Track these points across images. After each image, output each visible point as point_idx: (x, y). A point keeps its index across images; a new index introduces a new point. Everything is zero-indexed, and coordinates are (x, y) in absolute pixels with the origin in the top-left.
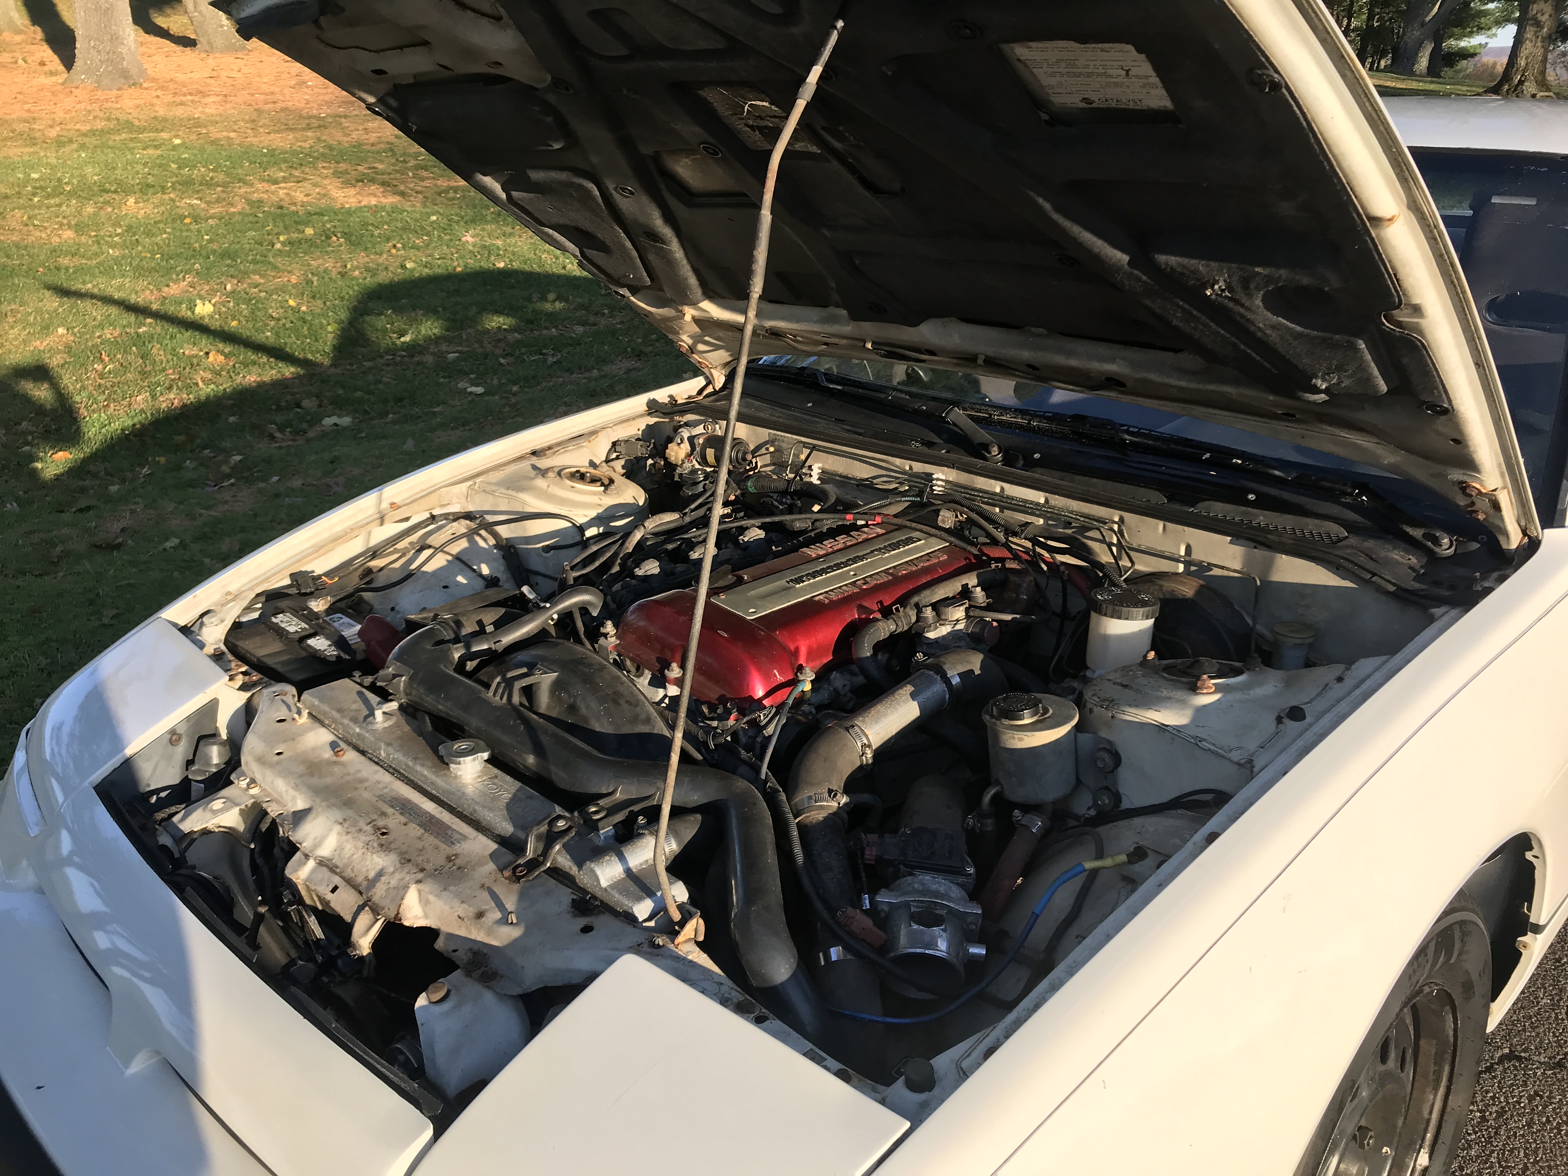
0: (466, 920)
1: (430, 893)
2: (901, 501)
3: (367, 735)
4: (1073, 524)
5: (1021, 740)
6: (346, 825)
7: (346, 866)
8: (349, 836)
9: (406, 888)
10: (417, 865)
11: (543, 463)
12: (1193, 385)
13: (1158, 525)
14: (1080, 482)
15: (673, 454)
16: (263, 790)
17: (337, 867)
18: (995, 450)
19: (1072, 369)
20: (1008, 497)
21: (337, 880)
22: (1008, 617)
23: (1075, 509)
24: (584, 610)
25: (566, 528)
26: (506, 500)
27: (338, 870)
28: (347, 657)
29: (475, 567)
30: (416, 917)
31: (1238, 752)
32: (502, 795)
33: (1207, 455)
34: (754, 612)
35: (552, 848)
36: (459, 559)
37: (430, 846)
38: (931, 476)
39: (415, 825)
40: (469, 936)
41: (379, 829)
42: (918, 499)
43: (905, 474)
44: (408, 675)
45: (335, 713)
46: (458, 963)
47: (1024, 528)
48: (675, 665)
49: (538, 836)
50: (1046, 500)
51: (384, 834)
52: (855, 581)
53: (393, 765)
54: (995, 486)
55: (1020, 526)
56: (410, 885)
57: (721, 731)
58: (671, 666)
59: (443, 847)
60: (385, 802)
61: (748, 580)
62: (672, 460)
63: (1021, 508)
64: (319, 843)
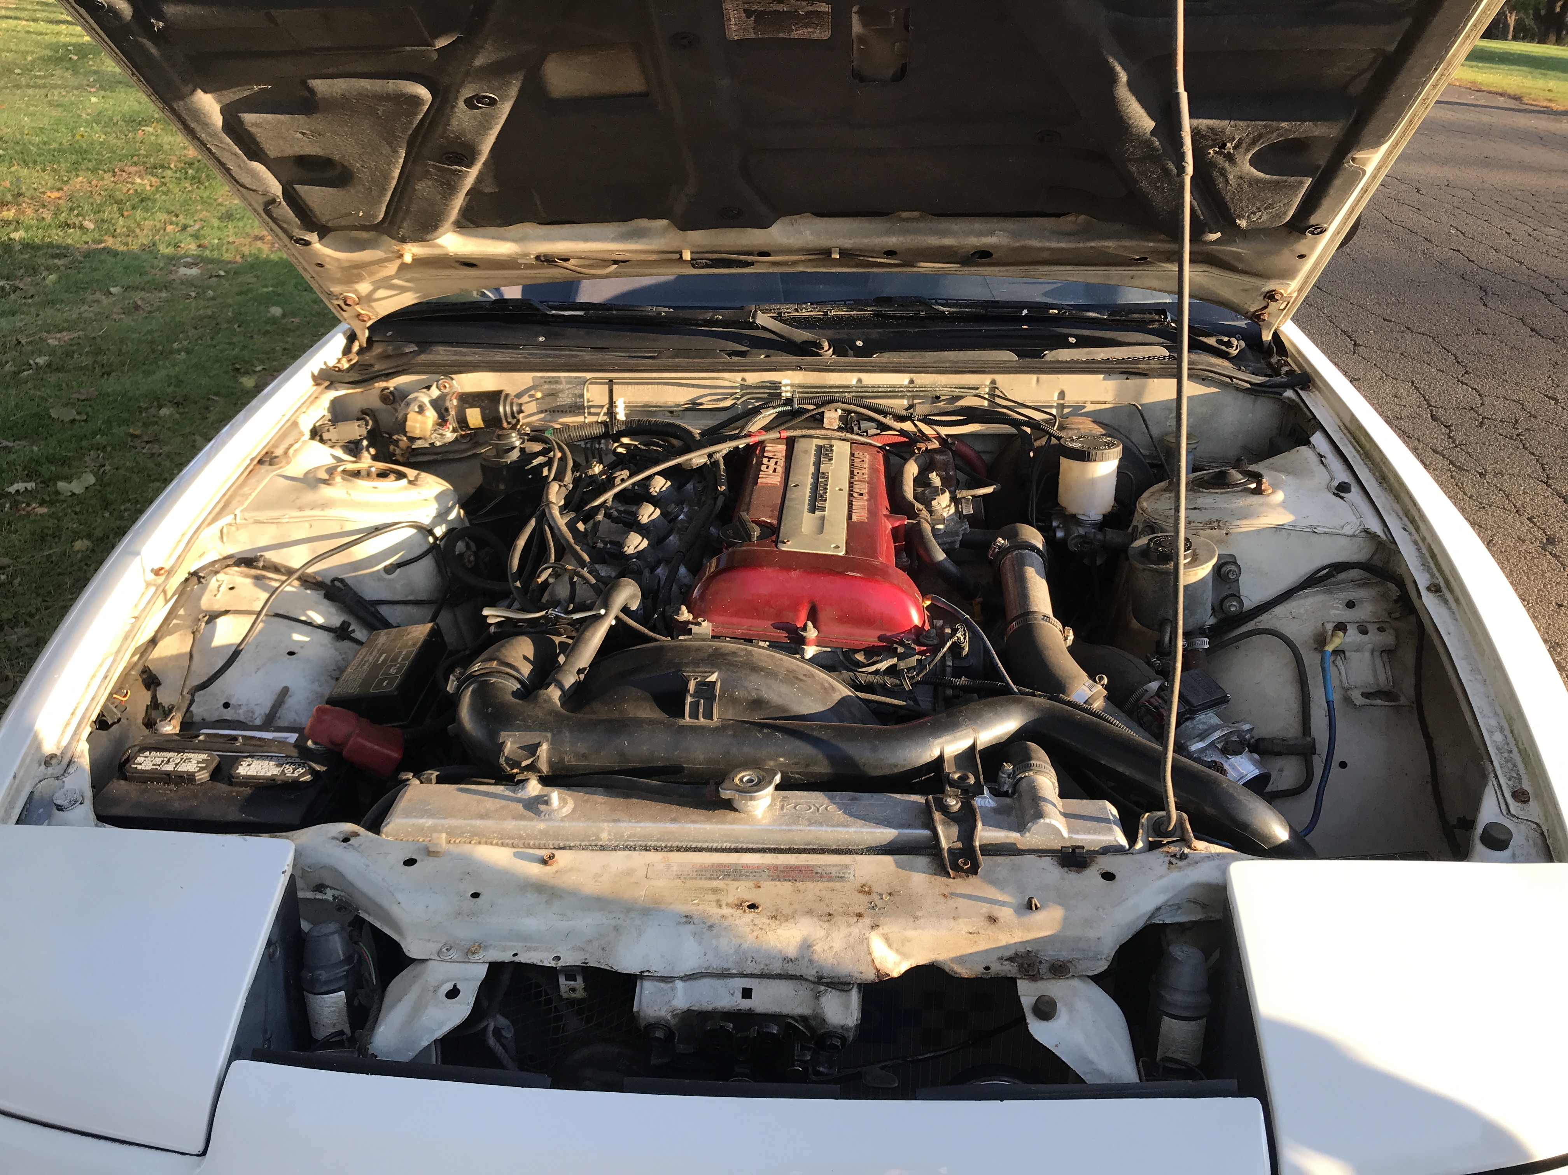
0: (976, 931)
4: (942, 398)
7: (740, 962)
8: (716, 929)
9: (864, 940)
10: (846, 914)
11: (289, 470)
13: (1030, 379)
14: (930, 356)
15: (418, 425)
17: (727, 969)
18: (826, 345)
20: (870, 387)
21: (740, 982)
25: (410, 537)
27: (734, 972)
30: (897, 964)
31: (1349, 526)
32: (826, 808)
33: (1025, 312)
34: (837, 547)
35: (974, 827)
36: (277, 615)
37: (824, 892)
38: (780, 383)
39: (769, 883)
40: (994, 946)
41: (739, 906)
42: (789, 408)
43: (736, 388)
44: (547, 741)
45: (478, 822)
46: (1009, 975)
47: (911, 411)
48: (810, 624)
49: (944, 823)
50: (912, 382)
51: (753, 906)
52: (850, 495)
53: (631, 844)
54: (851, 379)
55: (907, 409)
56: (867, 935)
57: (909, 669)
58: (805, 625)
59: (837, 885)
60: (696, 879)
61: (775, 522)
62: (417, 433)
63: (890, 394)
64: (673, 959)
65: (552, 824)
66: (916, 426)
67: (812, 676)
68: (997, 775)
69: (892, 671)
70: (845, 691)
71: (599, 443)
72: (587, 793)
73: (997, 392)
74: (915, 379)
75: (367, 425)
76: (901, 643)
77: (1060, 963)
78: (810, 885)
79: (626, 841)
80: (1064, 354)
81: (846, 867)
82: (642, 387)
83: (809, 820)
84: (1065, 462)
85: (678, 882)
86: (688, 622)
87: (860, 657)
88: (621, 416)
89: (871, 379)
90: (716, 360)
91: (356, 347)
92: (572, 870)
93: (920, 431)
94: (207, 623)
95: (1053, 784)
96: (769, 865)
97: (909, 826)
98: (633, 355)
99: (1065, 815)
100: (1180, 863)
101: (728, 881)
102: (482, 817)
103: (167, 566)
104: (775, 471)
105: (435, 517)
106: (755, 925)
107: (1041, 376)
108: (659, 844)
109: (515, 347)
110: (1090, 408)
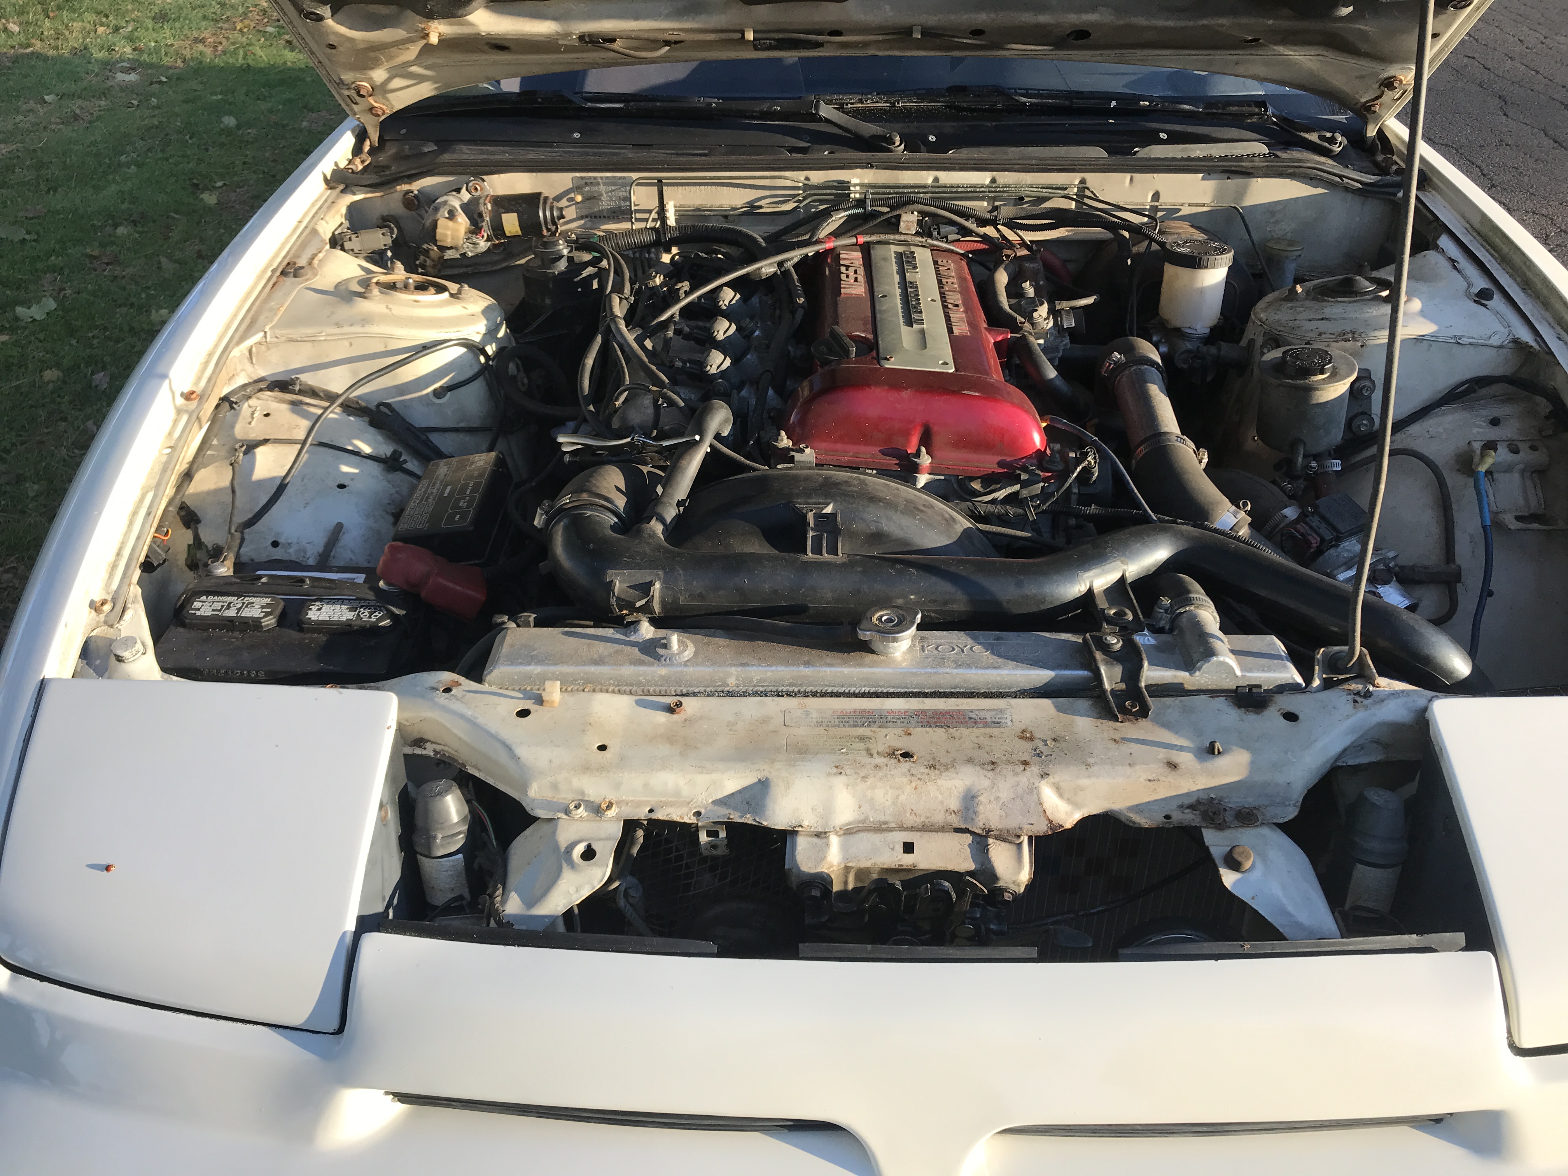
0: (1162, 778)
1: (1078, 778)
4: (1026, 199)
6: (849, 771)
7: (899, 815)
8: (870, 781)
9: (1033, 790)
10: (1009, 762)
14: (1013, 153)
15: (449, 233)
16: (621, 804)
17: (886, 823)
18: (897, 141)
21: (901, 836)
23: (1029, 182)
25: (460, 357)
27: (893, 825)
28: (402, 612)
29: (350, 448)
30: (1068, 814)
31: (1497, 337)
32: (971, 649)
33: (1113, 104)
34: (945, 363)
35: (1141, 666)
36: (321, 444)
37: (982, 739)
38: (849, 182)
39: (920, 730)
40: (1175, 794)
41: (892, 754)
42: (860, 210)
43: (798, 188)
44: (659, 579)
45: (593, 669)
46: (1193, 825)
47: (995, 213)
48: (923, 449)
49: (1107, 663)
50: (993, 181)
51: (906, 755)
52: (945, 307)
53: (761, 689)
54: (927, 177)
55: (990, 212)
56: (1036, 784)
57: (1032, 498)
58: (918, 451)
59: (995, 731)
60: (839, 726)
61: (870, 336)
62: (449, 242)
63: (970, 195)
64: (827, 811)
65: (674, 669)
66: (998, 230)
67: (932, 507)
68: (1153, 608)
69: (1011, 499)
70: (964, 523)
71: (649, 253)
72: (706, 635)
73: (1087, 193)
74: (997, 178)
75: (392, 233)
76: (1025, 469)
77: (1247, 811)
78: (964, 731)
79: (755, 686)
80: (1157, 151)
81: (1001, 711)
82: (694, 188)
83: (955, 662)
84: (1170, 270)
85: (820, 730)
86: (788, 449)
87: (976, 485)
88: (671, 221)
89: (949, 178)
90: (777, 157)
91: (367, 147)
92: (701, 718)
93: (1004, 237)
94: (245, 453)
95: (1215, 618)
96: (916, 710)
97: (1067, 667)
98: (680, 152)
99: (1233, 652)
100: (1367, 702)
101: (875, 728)
102: (595, 662)
103: (199, 389)
104: (856, 280)
105: (485, 334)
106: (912, 775)
107: (1134, 175)
108: (791, 689)
109: (548, 144)
110: (1186, 211)
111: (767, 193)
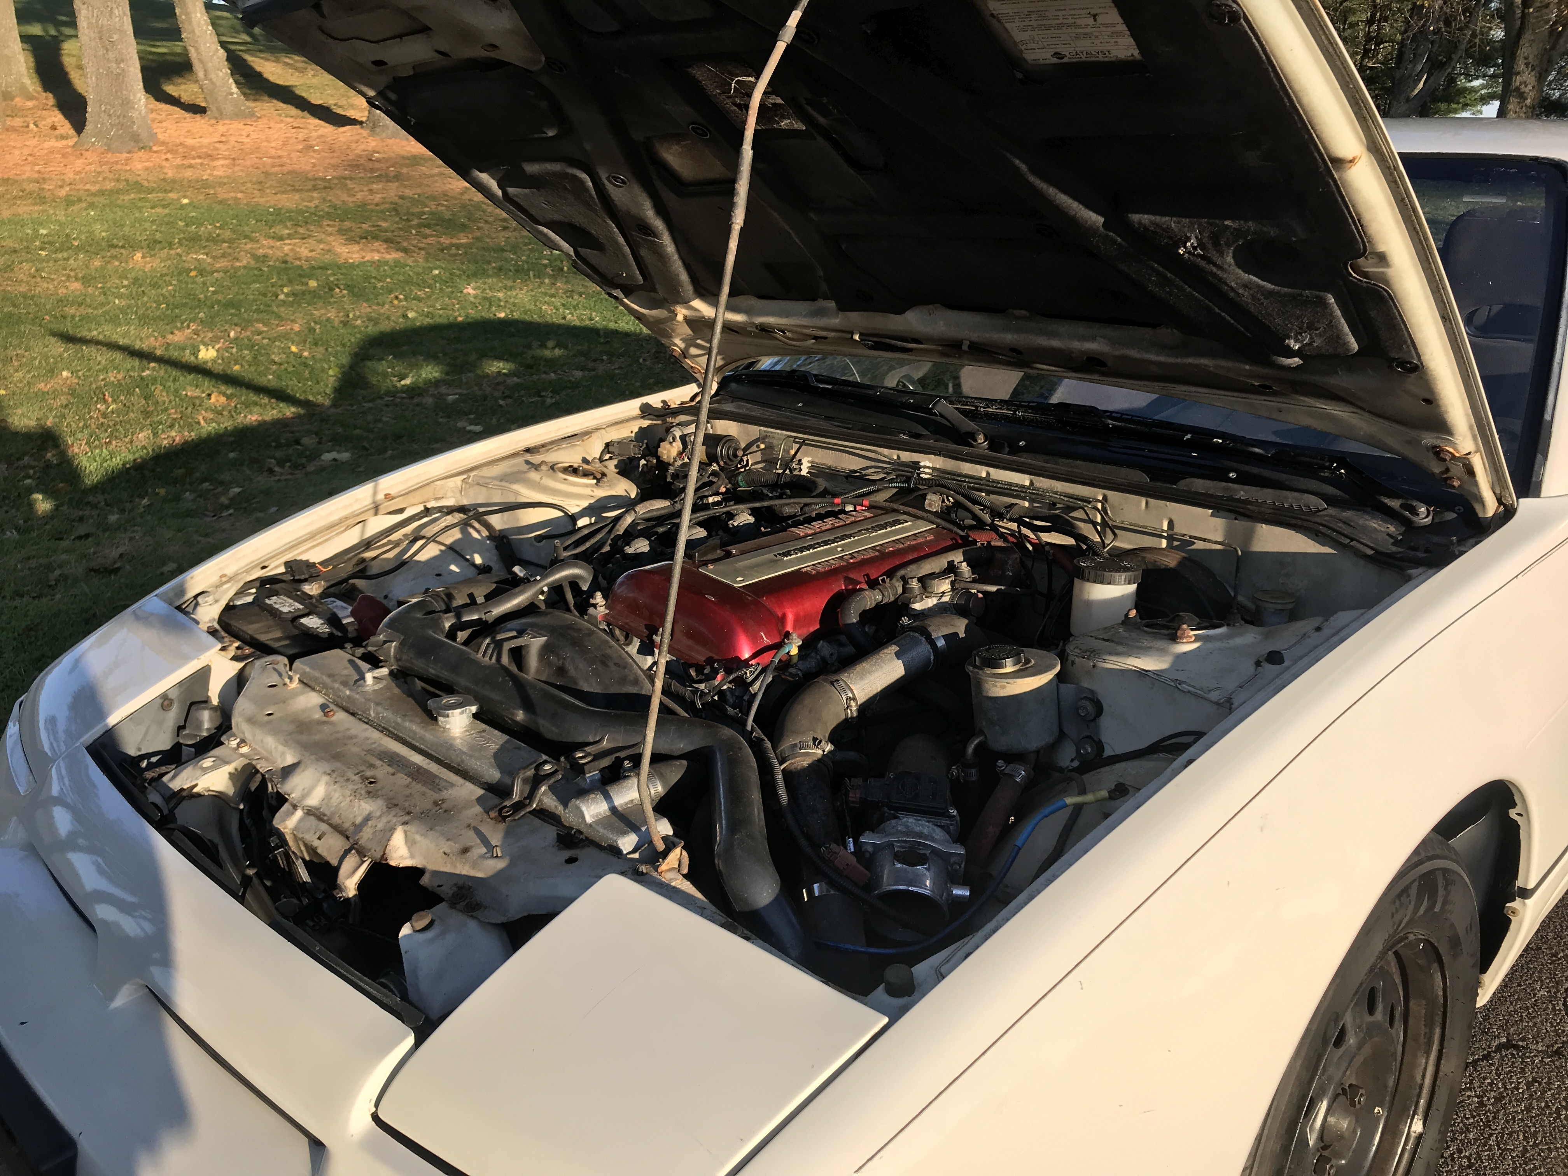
0: (451, 855)
1: (417, 833)
2: (889, 487)
3: (357, 696)
4: (1058, 506)
5: (1003, 687)
6: (334, 776)
7: (334, 813)
8: (336, 786)
9: (392, 830)
10: (404, 809)
11: (536, 459)
12: (1171, 360)
13: (1140, 502)
15: (665, 452)
16: (253, 749)
17: (325, 815)
18: (981, 438)
19: (1053, 350)
20: (993, 481)
21: (324, 827)
22: (993, 589)
23: (1059, 490)
24: (574, 584)
25: (558, 518)
26: (500, 492)
27: (325, 818)
28: (340, 634)
29: (468, 557)
30: (402, 857)
31: (1218, 692)
33: (1188, 436)
34: (742, 581)
35: (537, 789)
37: (417, 793)
38: (922, 464)
39: (402, 775)
40: (454, 871)
41: (367, 779)
42: (905, 485)
44: (399, 641)
47: (1009, 509)
49: (524, 779)
50: (1032, 483)
51: (372, 782)
52: (842, 556)
54: (982, 471)
55: (1006, 507)
56: (397, 826)
60: (374, 755)
61: (737, 554)
63: (1007, 491)
64: (306, 794)
65: (352, 693)
74: (1036, 482)
77: (477, 903)
78: (418, 786)
81: (454, 786)
82: (827, 451)
87: (693, 672)
88: (804, 472)
99: (616, 812)
105: (586, 510)
107: (1149, 499)
108: (392, 730)
109: (778, 408)
110: (1198, 545)
111: (873, 464)
